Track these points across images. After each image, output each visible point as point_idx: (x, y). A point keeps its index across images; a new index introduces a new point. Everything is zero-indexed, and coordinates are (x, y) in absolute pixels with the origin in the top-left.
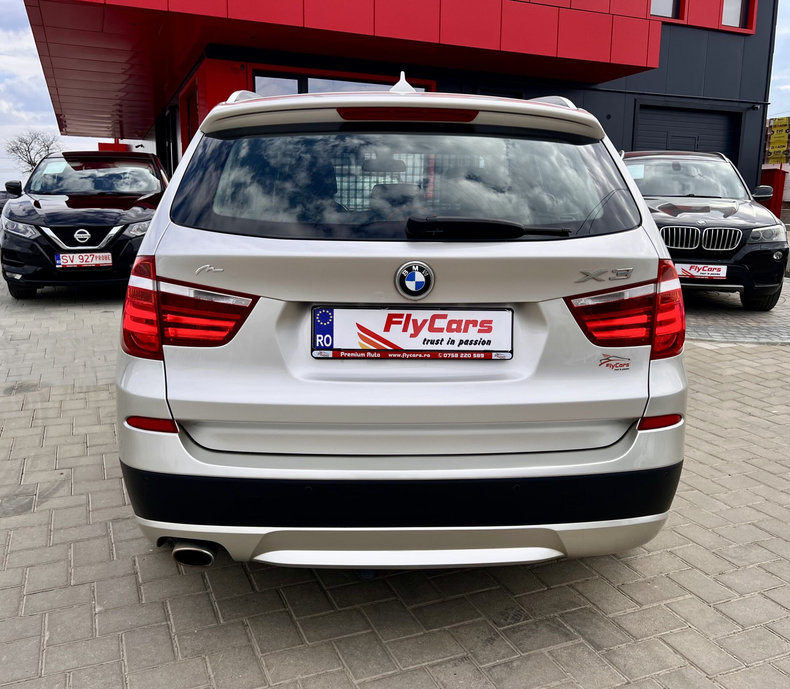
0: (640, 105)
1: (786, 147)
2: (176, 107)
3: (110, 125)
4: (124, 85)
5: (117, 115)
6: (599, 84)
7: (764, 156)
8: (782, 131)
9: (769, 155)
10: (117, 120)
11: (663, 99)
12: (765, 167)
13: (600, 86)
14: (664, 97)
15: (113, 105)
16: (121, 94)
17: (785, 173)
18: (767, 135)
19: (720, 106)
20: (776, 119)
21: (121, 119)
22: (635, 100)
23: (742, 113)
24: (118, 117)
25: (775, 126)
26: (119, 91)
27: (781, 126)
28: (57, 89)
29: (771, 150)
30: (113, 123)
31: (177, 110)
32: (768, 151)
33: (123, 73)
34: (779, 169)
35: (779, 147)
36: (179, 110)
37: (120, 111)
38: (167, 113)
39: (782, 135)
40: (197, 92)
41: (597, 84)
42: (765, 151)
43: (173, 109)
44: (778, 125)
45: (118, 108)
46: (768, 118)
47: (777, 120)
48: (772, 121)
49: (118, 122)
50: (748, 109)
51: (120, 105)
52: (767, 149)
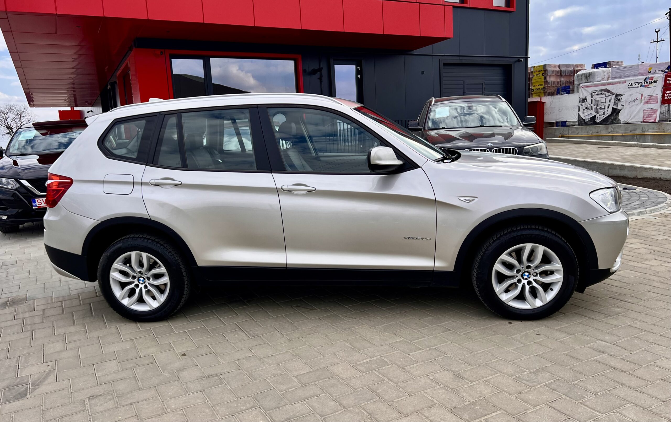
0: (443, 63)
1: (543, 85)
2: (115, 82)
3: (67, 98)
4: (74, 70)
5: (72, 90)
6: (414, 51)
7: (529, 93)
8: (539, 74)
9: (532, 92)
10: (72, 94)
11: (458, 58)
12: (530, 100)
13: (415, 52)
14: (459, 57)
15: (68, 84)
16: (73, 76)
17: (544, 103)
18: (529, 78)
19: (496, 61)
20: (535, 66)
21: (74, 93)
22: (440, 60)
23: (511, 65)
24: (72, 92)
25: (535, 72)
26: (72, 73)
27: (538, 71)
28: (25, 75)
29: (533, 88)
30: (68, 97)
31: (116, 85)
32: (532, 88)
33: (73, 61)
34: (540, 100)
35: (538, 85)
36: (117, 85)
37: (74, 88)
38: (108, 88)
39: (540, 78)
40: (130, 72)
41: (413, 50)
42: (529, 89)
43: (113, 84)
44: (537, 71)
45: (72, 85)
46: (529, 66)
47: (535, 68)
48: (532, 68)
49: (73, 95)
50: (516, 62)
51: (73, 84)
52: (531, 87)
